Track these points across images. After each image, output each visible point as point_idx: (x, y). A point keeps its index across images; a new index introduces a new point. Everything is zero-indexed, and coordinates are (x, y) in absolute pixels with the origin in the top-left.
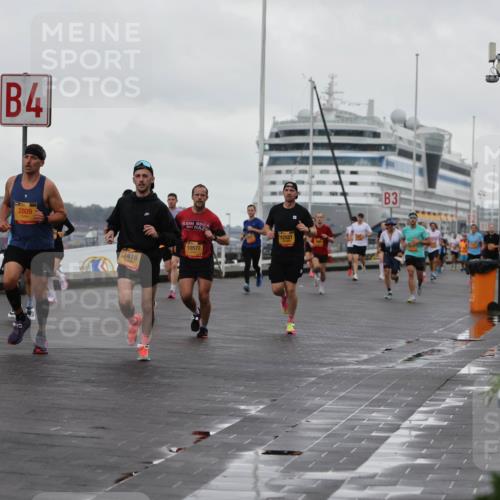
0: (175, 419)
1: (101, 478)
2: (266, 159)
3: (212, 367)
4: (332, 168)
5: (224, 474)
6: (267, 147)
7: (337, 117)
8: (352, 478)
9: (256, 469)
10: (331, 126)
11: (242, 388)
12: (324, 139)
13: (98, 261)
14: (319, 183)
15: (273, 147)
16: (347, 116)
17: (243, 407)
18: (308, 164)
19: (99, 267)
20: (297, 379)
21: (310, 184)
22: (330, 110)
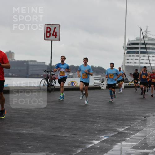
0: (97, 132)
1: (74, 150)
2: (126, 52)
3: (108, 116)
4: (146, 55)
5: (112, 149)
6: (126, 48)
7: (148, 39)
8: (152, 152)
9: (121, 148)
10: (146, 42)
11: (118, 123)
12: (144, 46)
13: (73, 83)
14: (142, 60)
15: (128, 48)
16: (152, 39)
17: (118, 129)
18: (139, 54)
19: (74, 84)
20: (135, 121)
21: (140, 60)
22: (146, 37)
